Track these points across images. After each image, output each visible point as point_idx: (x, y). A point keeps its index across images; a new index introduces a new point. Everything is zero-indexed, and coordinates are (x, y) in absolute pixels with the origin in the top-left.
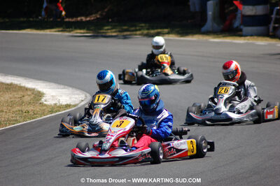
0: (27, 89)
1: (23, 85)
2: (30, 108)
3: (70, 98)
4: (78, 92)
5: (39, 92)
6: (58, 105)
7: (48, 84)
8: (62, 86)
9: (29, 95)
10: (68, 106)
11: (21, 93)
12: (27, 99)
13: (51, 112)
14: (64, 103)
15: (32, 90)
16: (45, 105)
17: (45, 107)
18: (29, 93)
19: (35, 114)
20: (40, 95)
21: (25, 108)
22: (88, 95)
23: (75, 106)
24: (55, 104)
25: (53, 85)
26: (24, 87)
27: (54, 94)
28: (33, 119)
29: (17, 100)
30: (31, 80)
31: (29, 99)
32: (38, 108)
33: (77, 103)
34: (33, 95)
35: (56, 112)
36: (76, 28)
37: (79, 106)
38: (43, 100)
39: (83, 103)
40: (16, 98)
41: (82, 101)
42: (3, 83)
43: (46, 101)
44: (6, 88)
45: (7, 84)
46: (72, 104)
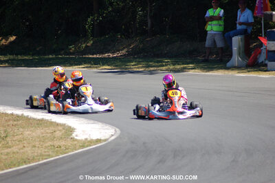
0: (58, 124)
1: (54, 120)
2: (62, 143)
3: (100, 133)
4: (108, 127)
5: (70, 127)
6: (89, 139)
7: (78, 119)
8: (92, 121)
9: (60, 130)
10: (98, 141)
11: (52, 129)
12: (58, 134)
13: (83, 147)
14: (94, 138)
15: (63, 125)
16: (76, 140)
17: (76, 142)
18: (60, 128)
19: (67, 149)
20: (70, 130)
21: (57, 143)
22: (117, 129)
23: (105, 140)
24: (86, 139)
25: (83, 120)
26: (55, 123)
27: (84, 129)
28: (65, 153)
29: (49, 135)
30: (62, 115)
31: (60, 134)
32: (69, 143)
33: (107, 137)
34: (64, 131)
35: (87, 146)
36: (103, 65)
37: (109, 140)
38: (74, 135)
39: (113, 138)
40: (47, 133)
41: (112, 135)
42: (34, 119)
43: (77, 136)
44: (38, 124)
45: (39, 120)
46: (103, 138)
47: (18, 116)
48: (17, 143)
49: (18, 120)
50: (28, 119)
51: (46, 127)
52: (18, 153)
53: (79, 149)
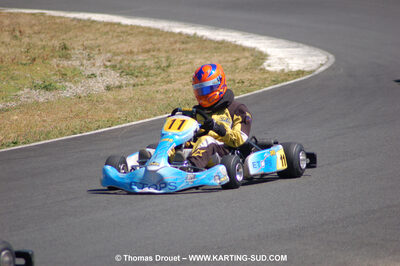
0: (244, 49)
1: (239, 42)
2: (247, 76)
3: (305, 61)
4: (318, 52)
5: (261, 53)
6: (286, 71)
7: (275, 41)
8: (295, 44)
9: (247, 58)
10: (300, 73)
11: (236, 55)
12: (243, 63)
13: (275, 82)
14: (295, 69)
15: (252, 50)
16: (268, 72)
17: (266, 76)
18: (247, 54)
19: (251, 85)
20: (262, 57)
21: (238, 77)
22: (331, 56)
23: (311, 72)
24: (283, 70)
25: (282, 42)
26: (241, 46)
27: (281, 55)
28: (248, 92)
29: (229, 65)
30: (252, 35)
31: (247, 62)
32: (257, 76)
33: (313, 68)
34: (251, 58)
35: (283, 81)
37: (316, 73)
38: (265, 64)
39: (322, 69)
40: (227, 62)
41: (322, 65)
42: (211, 41)
43: (269, 66)
44: (215, 48)
45: (217, 42)
46: (307, 69)
47: (188, 36)
48: (183, 75)
49: (187, 43)
50: (202, 40)
51: (227, 52)
52: (180, 91)
53: (270, 85)
